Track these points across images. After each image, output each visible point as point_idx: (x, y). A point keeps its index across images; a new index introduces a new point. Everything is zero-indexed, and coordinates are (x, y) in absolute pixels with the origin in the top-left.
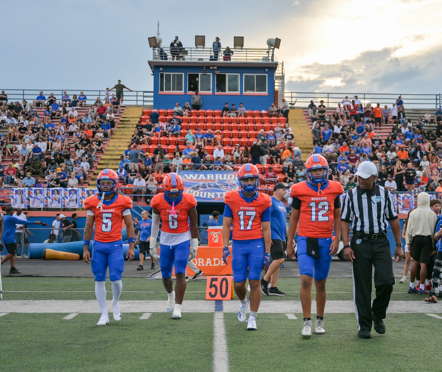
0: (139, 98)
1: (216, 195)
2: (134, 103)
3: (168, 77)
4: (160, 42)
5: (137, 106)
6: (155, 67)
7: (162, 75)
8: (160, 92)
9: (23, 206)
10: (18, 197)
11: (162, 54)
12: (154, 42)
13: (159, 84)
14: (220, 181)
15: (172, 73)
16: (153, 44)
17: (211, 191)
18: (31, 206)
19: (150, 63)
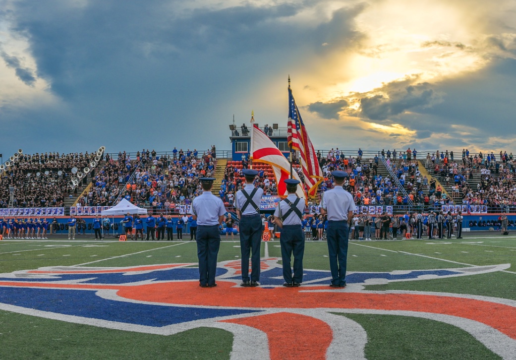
0: (224, 154)
1: (265, 207)
2: (222, 157)
3: (240, 144)
4: (235, 127)
5: (223, 159)
6: (233, 139)
7: (236, 143)
8: (236, 152)
9: (184, 213)
10: (182, 209)
11: (237, 133)
12: (232, 127)
13: (234, 148)
14: (267, 200)
15: (241, 142)
16: (232, 128)
17: (263, 205)
18: (188, 213)
19: (230, 138)
